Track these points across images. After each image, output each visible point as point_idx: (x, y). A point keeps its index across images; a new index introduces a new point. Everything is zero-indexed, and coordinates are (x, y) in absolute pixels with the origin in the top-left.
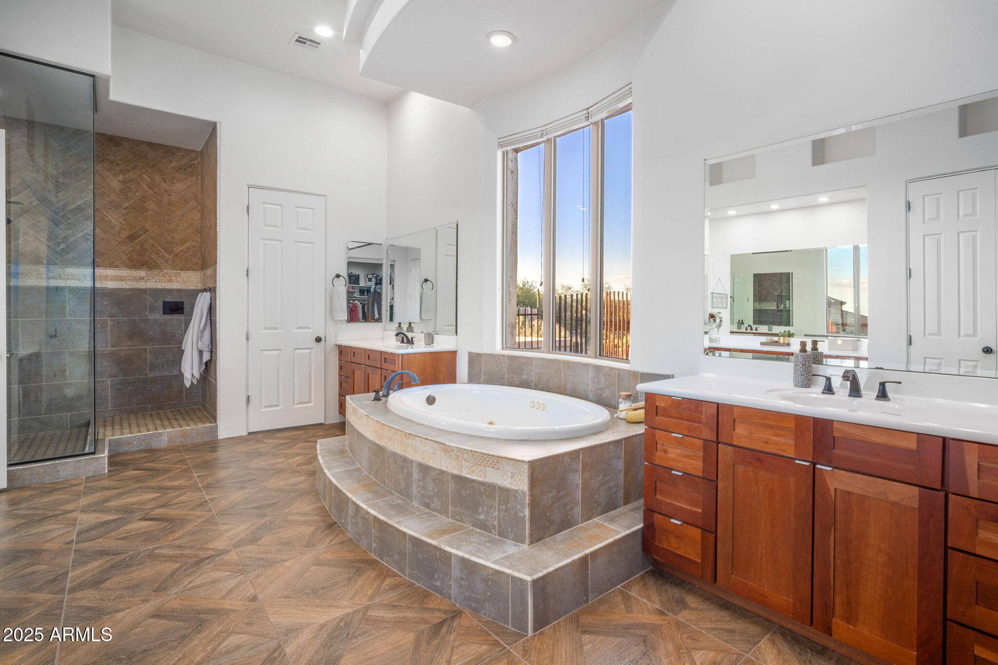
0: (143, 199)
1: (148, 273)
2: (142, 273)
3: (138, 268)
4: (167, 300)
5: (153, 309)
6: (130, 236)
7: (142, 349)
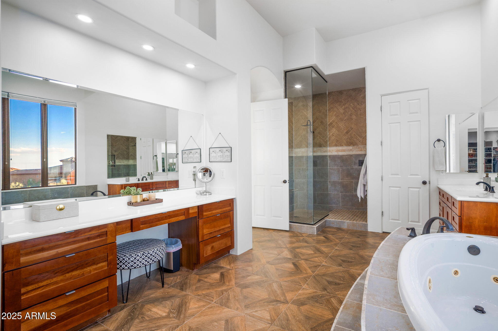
0: (351, 115)
1: (353, 147)
2: (351, 148)
3: (350, 146)
4: (360, 159)
5: (355, 164)
6: (346, 132)
7: (352, 181)
